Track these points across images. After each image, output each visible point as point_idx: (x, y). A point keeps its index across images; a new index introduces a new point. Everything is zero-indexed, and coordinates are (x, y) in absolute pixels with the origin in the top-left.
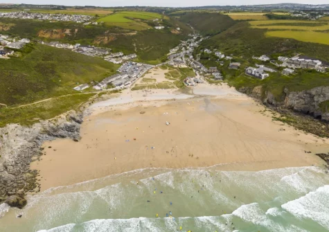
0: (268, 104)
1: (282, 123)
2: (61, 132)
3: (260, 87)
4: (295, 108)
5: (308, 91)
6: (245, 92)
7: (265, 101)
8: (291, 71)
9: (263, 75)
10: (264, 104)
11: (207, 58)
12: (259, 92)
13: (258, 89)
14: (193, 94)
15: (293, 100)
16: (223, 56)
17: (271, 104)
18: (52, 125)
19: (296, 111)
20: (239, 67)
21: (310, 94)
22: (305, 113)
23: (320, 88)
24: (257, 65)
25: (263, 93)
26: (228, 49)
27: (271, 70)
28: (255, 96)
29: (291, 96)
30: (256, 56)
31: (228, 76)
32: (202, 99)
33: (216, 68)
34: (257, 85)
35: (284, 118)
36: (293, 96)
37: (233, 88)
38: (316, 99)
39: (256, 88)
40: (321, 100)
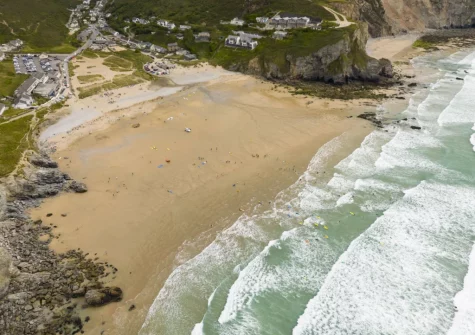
0: (273, 79)
1: (303, 96)
2: (41, 189)
3: (256, 59)
4: (305, 77)
5: (315, 54)
6: (238, 70)
7: (269, 75)
8: (284, 34)
9: (252, 44)
10: (269, 79)
11: (149, 32)
12: (257, 66)
13: (254, 62)
14: (176, 85)
15: (301, 67)
16: (173, 26)
17: (277, 78)
18: (23, 181)
19: (306, 80)
20: (210, 39)
21: (317, 57)
22: (316, 79)
23: (325, 48)
24: (235, 32)
25: (263, 66)
26: (173, 15)
27: (258, 37)
28: (253, 73)
29: (298, 63)
30: (224, 20)
31: (201, 53)
32: (195, 89)
33: (176, 44)
34: (252, 58)
35: (300, 90)
36: (301, 62)
37: (219, 68)
38: (323, 61)
39: (252, 61)
40: (329, 61)
